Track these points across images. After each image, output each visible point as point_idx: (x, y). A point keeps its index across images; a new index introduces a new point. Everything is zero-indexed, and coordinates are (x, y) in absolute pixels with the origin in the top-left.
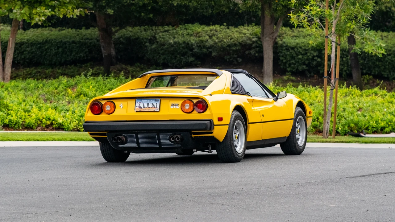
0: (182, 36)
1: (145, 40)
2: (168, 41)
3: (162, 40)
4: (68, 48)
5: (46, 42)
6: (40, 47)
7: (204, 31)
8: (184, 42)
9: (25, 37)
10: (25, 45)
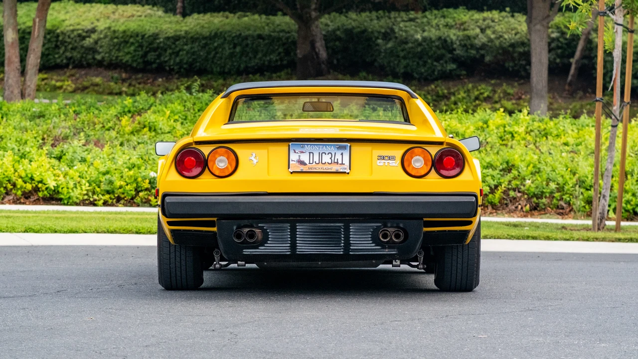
0: (437, 28)
1: (376, 34)
2: (412, 36)
3: (404, 34)
4: (250, 46)
5: (216, 35)
6: (206, 44)
7: (472, 20)
8: (440, 38)
9: (182, 27)
10: (181, 40)
